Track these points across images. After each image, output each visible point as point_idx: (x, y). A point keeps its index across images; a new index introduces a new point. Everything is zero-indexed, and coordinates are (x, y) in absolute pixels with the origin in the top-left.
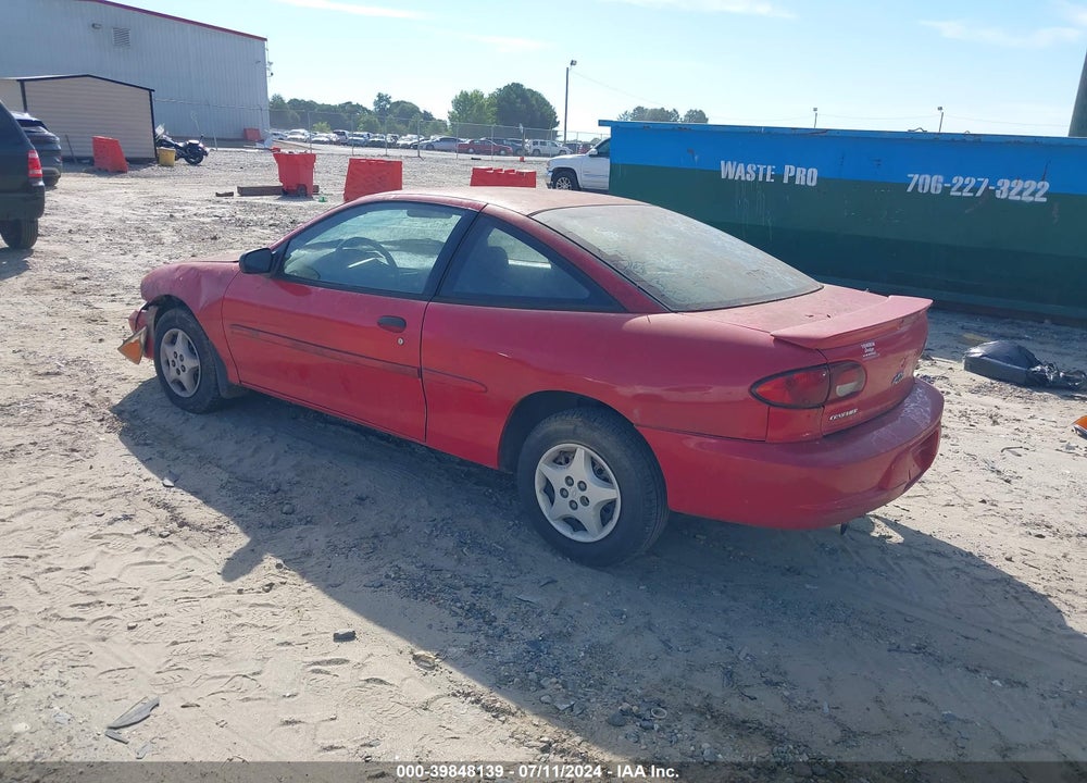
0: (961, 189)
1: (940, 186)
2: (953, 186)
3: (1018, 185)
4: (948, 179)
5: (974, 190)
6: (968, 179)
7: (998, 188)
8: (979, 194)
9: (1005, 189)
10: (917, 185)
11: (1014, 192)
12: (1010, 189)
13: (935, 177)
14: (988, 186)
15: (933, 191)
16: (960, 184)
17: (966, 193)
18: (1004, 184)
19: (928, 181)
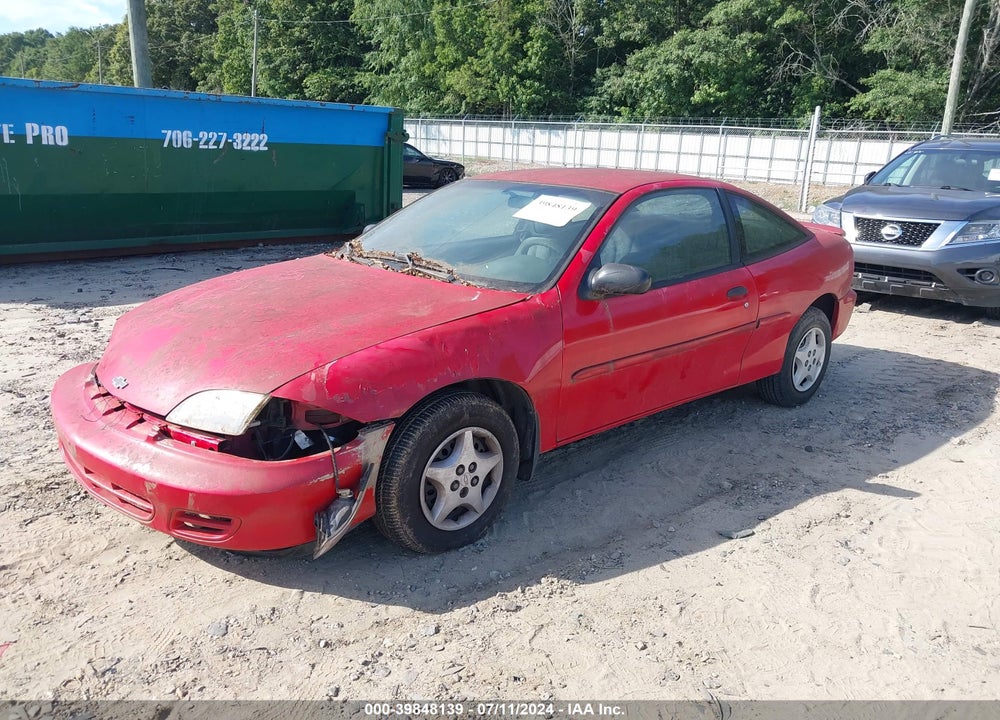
0: (207, 143)
1: (190, 140)
2: (200, 140)
3: (248, 137)
4: (196, 135)
5: (217, 143)
6: (211, 134)
7: (234, 141)
8: (221, 146)
9: (239, 141)
10: (171, 141)
11: (245, 144)
12: (243, 141)
13: (185, 133)
14: (226, 141)
15: (185, 146)
16: (205, 138)
17: (211, 146)
18: (238, 137)
19: (180, 136)
